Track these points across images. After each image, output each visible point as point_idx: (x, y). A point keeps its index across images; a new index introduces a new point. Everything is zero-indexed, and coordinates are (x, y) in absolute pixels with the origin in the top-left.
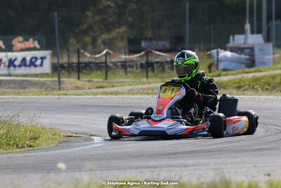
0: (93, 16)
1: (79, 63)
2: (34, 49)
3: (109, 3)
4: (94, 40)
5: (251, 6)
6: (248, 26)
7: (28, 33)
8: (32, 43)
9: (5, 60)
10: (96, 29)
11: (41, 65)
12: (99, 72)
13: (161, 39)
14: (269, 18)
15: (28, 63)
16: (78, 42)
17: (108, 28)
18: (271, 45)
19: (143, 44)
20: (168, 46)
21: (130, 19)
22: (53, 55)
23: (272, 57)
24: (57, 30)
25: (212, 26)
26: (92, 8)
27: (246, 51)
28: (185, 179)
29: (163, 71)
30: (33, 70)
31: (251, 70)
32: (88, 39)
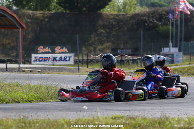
0: (94, 37)
1: (88, 60)
2: (66, 52)
3: (102, 31)
4: (95, 49)
5: (172, 34)
6: (171, 44)
7: (62, 45)
8: (64, 50)
9: (52, 58)
10: (96, 44)
11: (69, 60)
12: (97, 64)
13: (127, 49)
14: (181, 40)
15: (63, 60)
16: (87, 50)
17: (101, 43)
18: (182, 53)
19: (119, 51)
20: (131, 52)
21: (112, 39)
22: (75, 56)
23: (182, 59)
24: (78, 43)
25: (153, 43)
26: (94, 33)
27: (170, 56)
28: (146, 116)
29: (129, 64)
30: (65, 63)
31: (173, 65)
32: (92, 48)
